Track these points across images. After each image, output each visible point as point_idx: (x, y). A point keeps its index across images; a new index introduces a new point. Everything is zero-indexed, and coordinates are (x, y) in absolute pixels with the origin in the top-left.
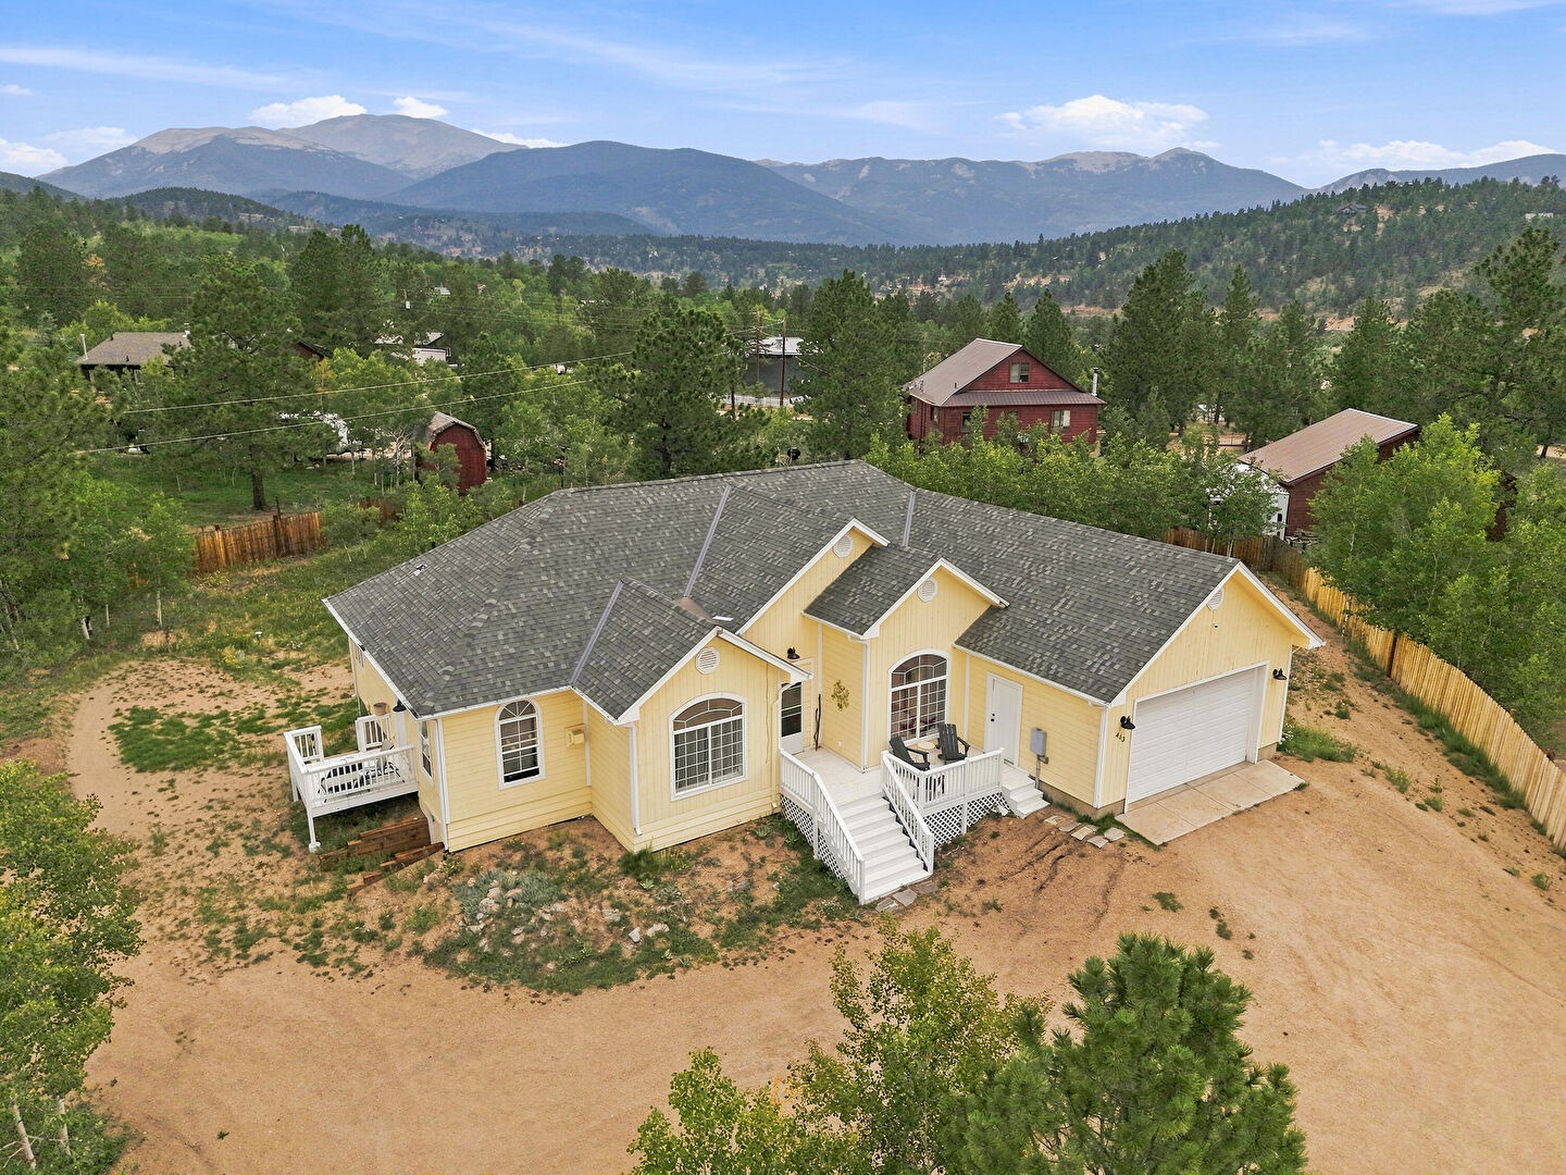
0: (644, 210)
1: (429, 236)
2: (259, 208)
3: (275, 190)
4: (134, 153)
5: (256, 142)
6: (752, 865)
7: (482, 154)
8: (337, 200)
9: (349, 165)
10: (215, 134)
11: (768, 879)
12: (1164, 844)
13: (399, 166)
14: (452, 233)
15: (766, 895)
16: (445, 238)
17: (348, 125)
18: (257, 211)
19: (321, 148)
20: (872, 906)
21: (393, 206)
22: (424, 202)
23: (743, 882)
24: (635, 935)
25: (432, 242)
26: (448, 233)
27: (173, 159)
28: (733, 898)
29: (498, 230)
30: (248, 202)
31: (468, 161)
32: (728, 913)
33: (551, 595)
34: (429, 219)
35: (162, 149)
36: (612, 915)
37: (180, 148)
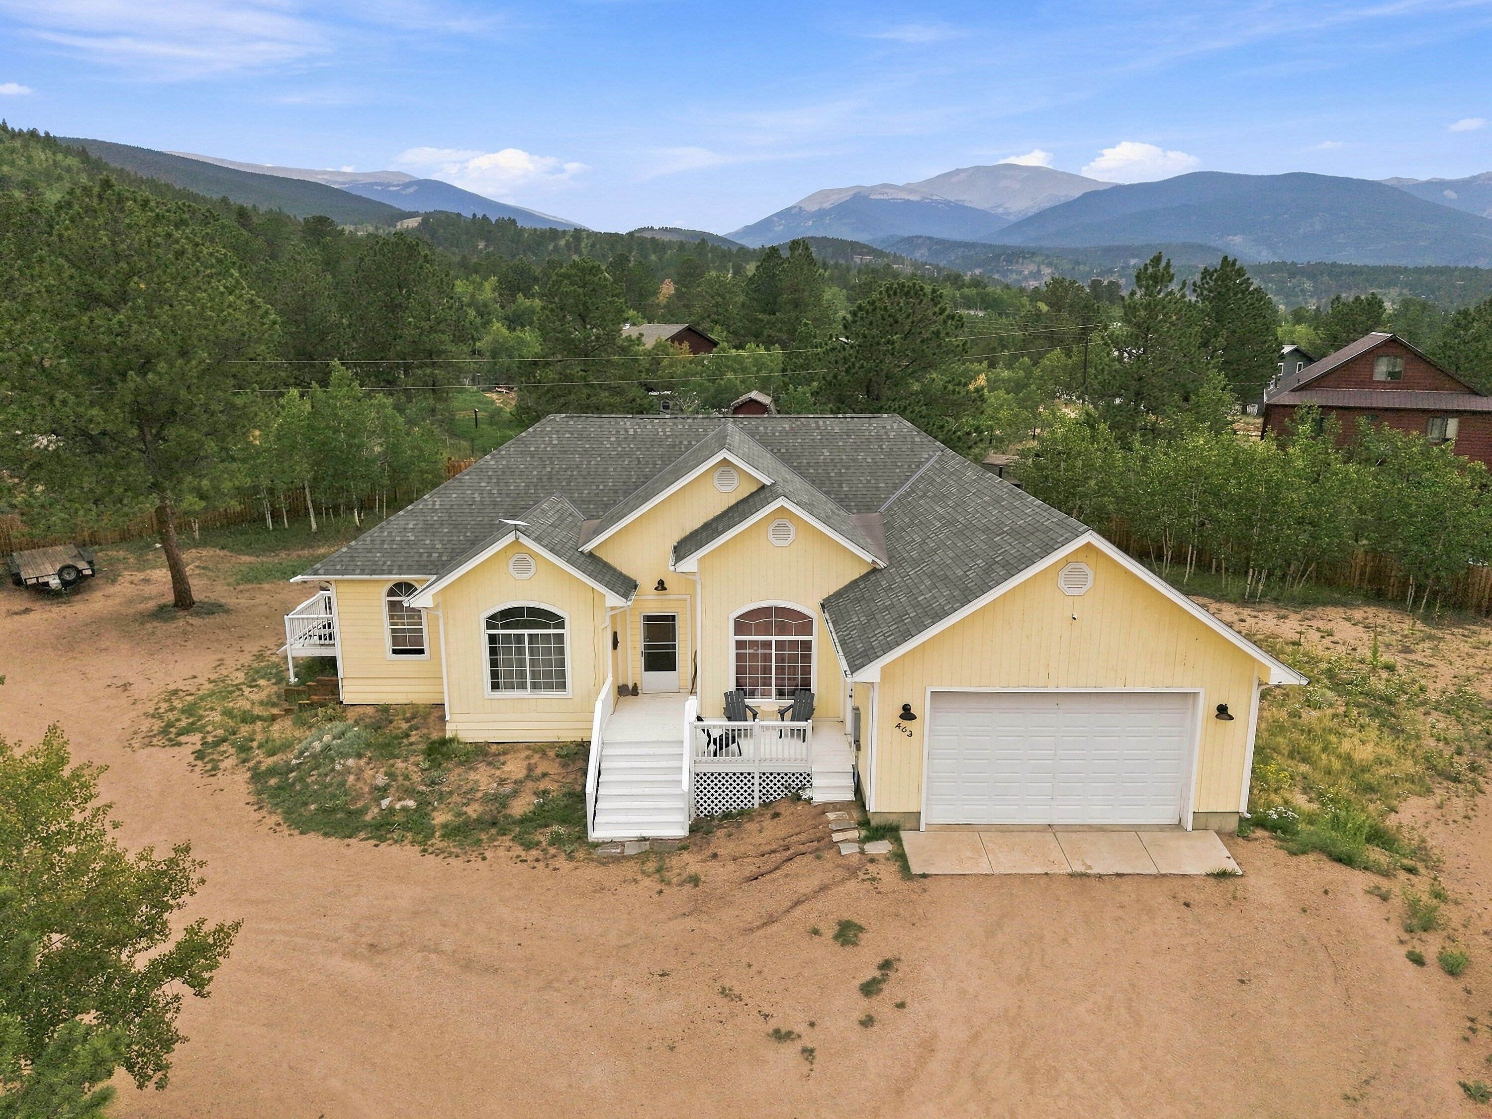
0: (1238, 239)
1: (1011, 271)
2: (871, 251)
3: (891, 236)
4: (793, 212)
5: (885, 197)
6: (528, 777)
7: (1077, 194)
8: (942, 242)
9: (958, 211)
10: (853, 192)
11: (535, 793)
12: (924, 876)
13: (1000, 210)
14: (1033, 268)
15: (520, 807)
16: (1026, 273)
17: (963, 176)
18: (868, 254)
19: (935, 198)
20: (596, 845)
21: (984, 246)
22: (1015, 241)
23: (508, 789)
24: (385, 803)
25: (1014, 276)
26: (1029, 268)
27: (821, 214)
28: (487, 799)
29: (1078, 263)
30: (865, 246)
31: (1063, 200)
32: (473, 811)
33: (478, 499)
34: (1015, 255)
35: (813, 207)
36: (381, 780)
37: (827, 205)
